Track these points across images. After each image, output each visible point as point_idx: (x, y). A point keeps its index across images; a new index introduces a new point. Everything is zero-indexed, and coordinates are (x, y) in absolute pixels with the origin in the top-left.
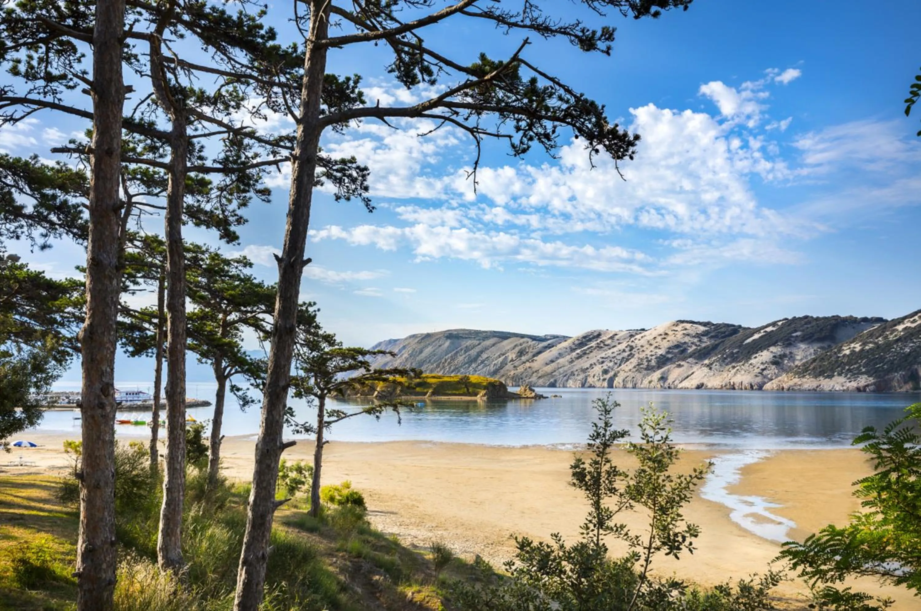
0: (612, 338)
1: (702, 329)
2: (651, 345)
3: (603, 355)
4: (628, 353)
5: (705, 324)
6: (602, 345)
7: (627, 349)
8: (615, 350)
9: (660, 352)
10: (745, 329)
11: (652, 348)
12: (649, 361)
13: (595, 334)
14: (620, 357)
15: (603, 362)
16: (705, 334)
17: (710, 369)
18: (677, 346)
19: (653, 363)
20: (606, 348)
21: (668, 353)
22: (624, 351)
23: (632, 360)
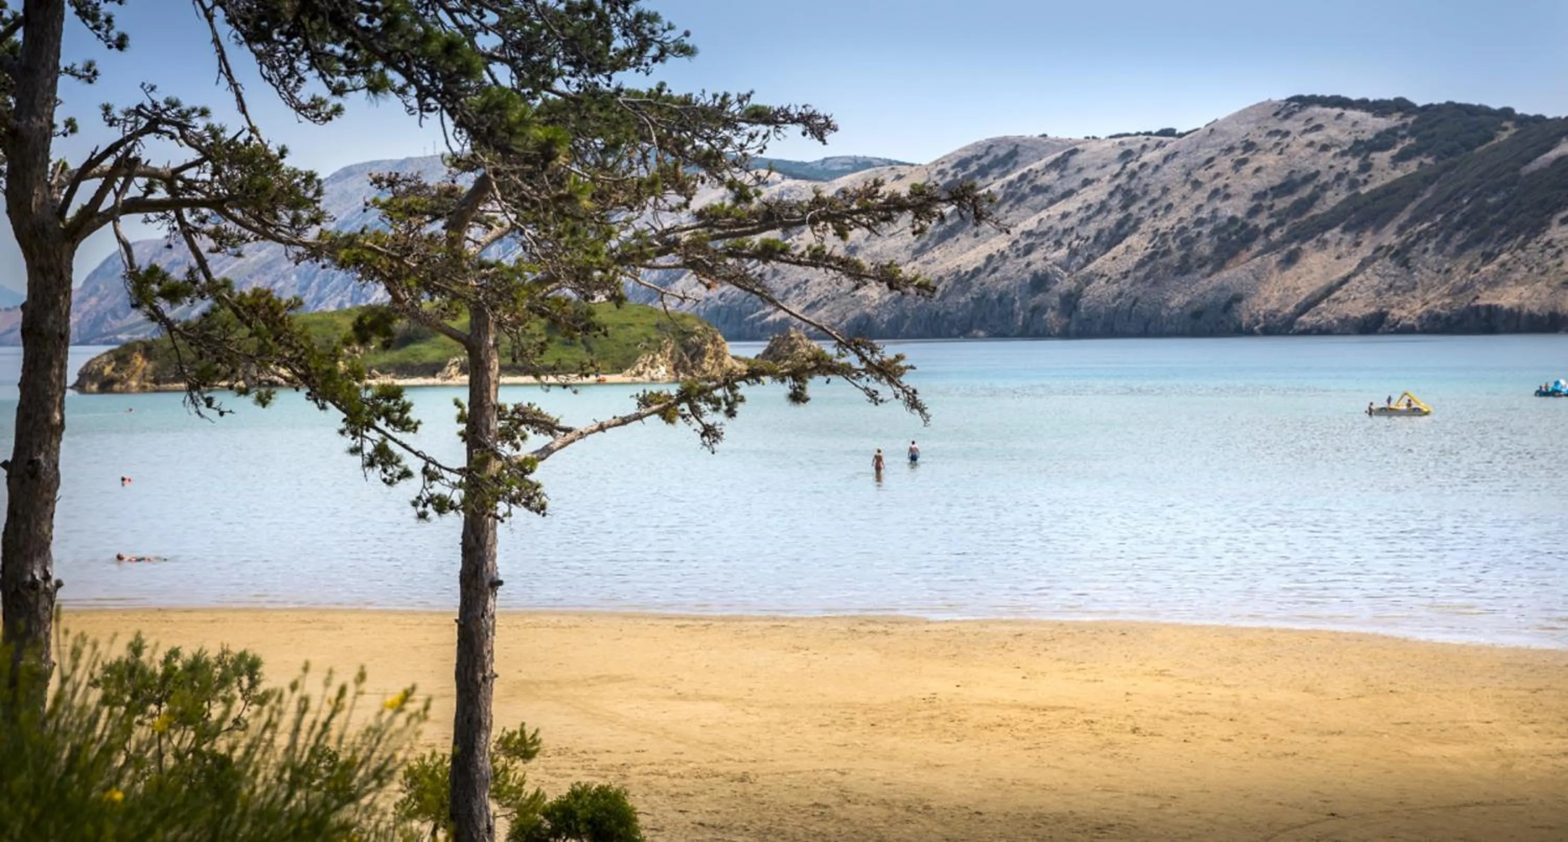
0: (1060, 164)
1: (1373, 124)
2: (1197, 185)
3: (1031, 223)
4: (1116, 216)
5: (1379, 108)
6: (1026, 189)
7: (1115, 202)
8: (1071, 205)
9: (1227, 209)
10: (1524, 120)
11: (1200, 197)
12: (1187, 243)
13: (1002, 153)
14: (1091, 230)
15: (1029, 250)
16: (1383, 141)
17: (1405, 264)
18: (1286, 187)
19: (1204, 248)
20: (1040, 199)
21: (1254, 212)
22: (1103, 207)
23: (1132, 240)
